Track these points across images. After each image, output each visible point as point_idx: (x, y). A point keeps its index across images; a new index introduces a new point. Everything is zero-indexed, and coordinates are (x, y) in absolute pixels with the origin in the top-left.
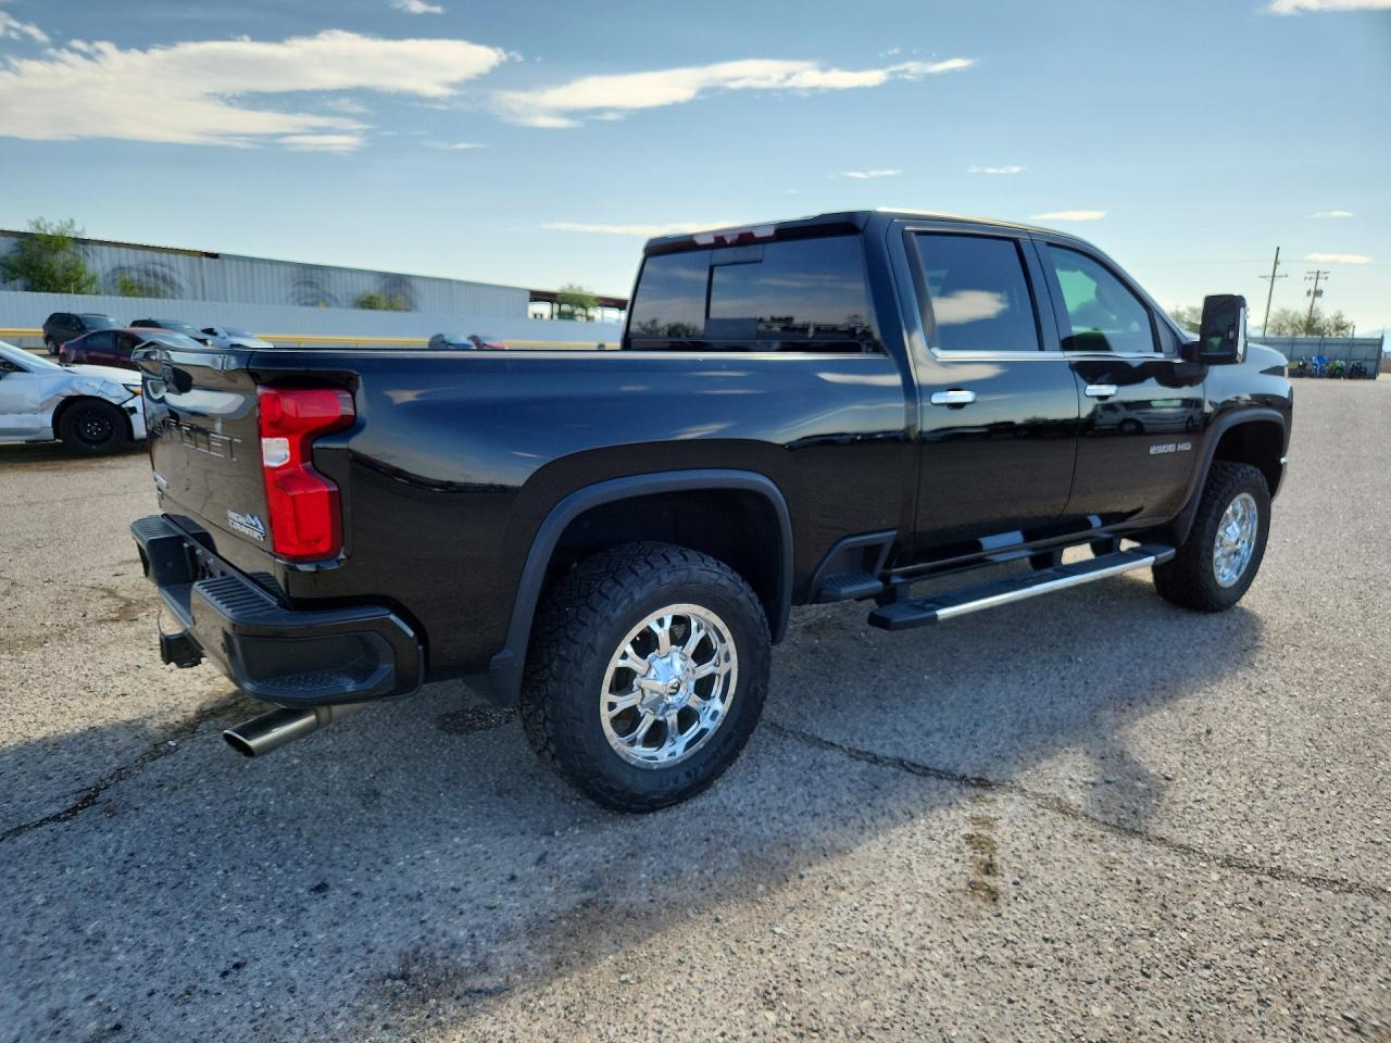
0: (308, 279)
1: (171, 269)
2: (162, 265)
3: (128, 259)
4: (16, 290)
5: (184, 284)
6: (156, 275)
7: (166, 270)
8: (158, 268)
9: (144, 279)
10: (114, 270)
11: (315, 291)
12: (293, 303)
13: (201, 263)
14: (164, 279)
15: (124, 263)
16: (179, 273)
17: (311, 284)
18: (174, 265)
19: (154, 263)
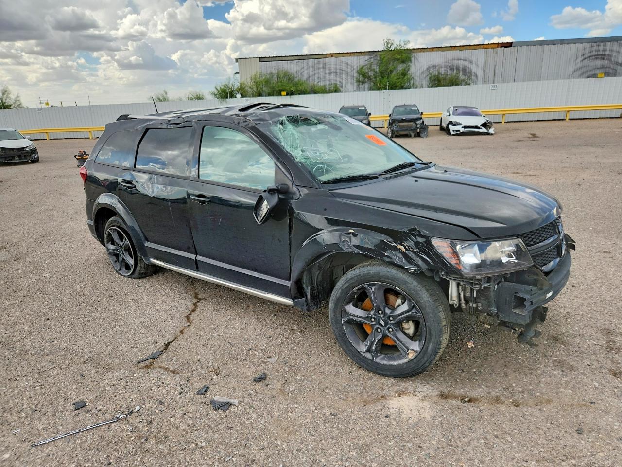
0: (600, 53)
1: (471, 62)
2: (465, 60)
3: (438, 58)
4: (364, 90)
5: (480, 73)
6: (458, 69)
7: (467, 64)
8: (461, 64)
9: (449, 72)
10: (428, 69)
11: (606, 63)
12: (581, 76)
13: (496, 53)
14: (464, 70)
15: (436, 63)
16: (477, 65)
17: (603, 57)
18: (474, 60)
19: (459, 59)
